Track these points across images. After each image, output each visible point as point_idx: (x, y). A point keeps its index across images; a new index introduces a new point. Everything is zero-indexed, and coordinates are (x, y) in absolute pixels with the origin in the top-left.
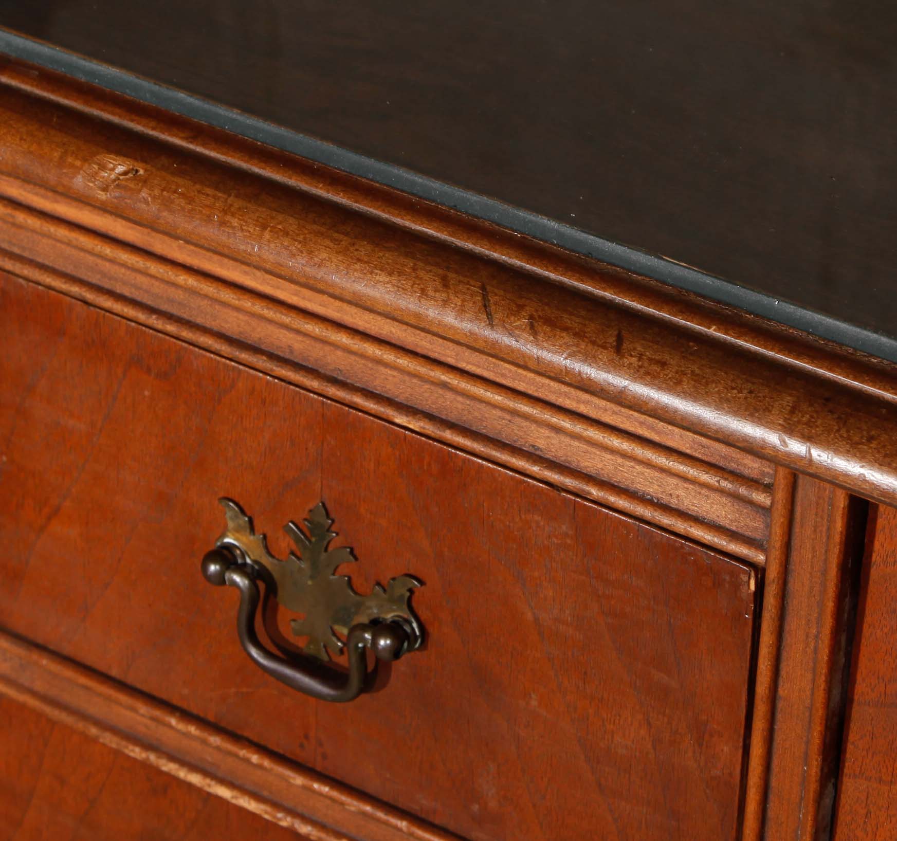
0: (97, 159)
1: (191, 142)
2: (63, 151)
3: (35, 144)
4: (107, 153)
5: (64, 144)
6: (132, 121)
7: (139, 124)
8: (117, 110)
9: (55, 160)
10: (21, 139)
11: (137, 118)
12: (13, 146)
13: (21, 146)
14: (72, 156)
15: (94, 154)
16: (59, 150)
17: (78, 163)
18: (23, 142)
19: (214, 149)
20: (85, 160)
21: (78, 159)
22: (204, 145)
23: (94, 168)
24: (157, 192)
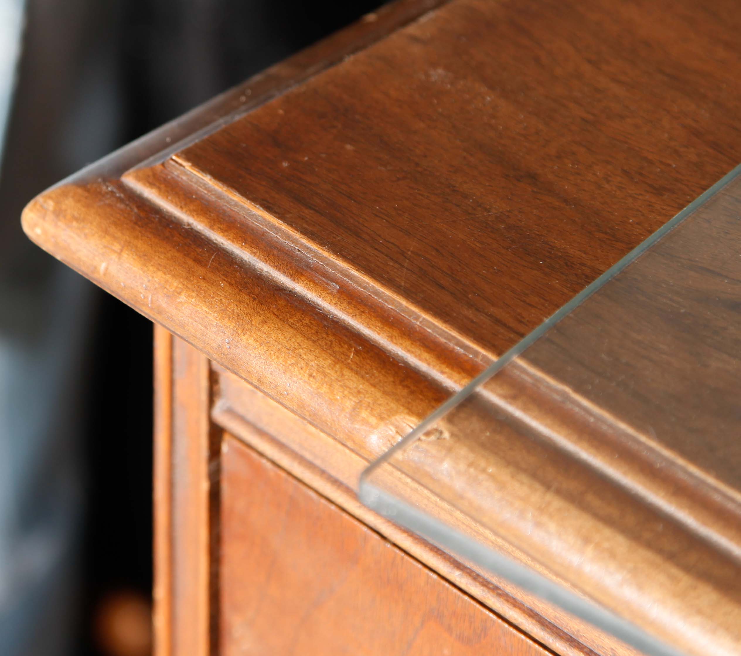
0: (396, 419)
1: (510, 403)
2: (357, 401)
3: (325, 385)
4: (408, 414)
5: (359, 392)
6: (443, 373)
7: (450, 377)
8: (426, 355)
9: (347, 410)
10: (310, 375)
11: (447, 370)
12: (300, 381)
13: (310, 384)
14: (366, 409)
15: (392, 413)
16: (353, 399)
17: (373, 420)
18: (311, 379)
19: (536, 418)
20: (381, 418)
21: (373, 415)
22: (525, 409)
23: (391, 430)
24: (462, 467)
